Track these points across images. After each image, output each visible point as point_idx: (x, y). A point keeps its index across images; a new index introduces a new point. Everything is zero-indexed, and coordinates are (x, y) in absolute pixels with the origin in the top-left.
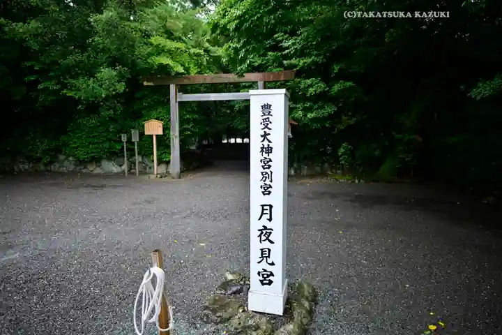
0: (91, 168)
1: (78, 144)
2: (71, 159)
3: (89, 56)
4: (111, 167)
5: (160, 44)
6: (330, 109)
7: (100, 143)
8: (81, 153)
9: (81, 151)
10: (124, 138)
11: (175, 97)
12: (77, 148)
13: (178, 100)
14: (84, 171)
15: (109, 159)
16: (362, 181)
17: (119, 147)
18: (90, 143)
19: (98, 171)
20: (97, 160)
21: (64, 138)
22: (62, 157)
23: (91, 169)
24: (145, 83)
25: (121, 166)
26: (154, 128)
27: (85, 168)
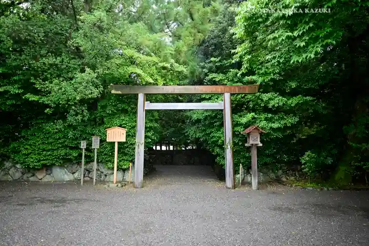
0: (40, 175)
1: (30, 151)
2: (18, 166)
3: (62, 61)
4: (62, 174)
5: (133, 56)
6: (291, 120)
7: (55, 150)
8: (32, 161)
9: (32, 158)
10: (83, 145)
11: (143, 105)
12: (28, 155)
13: (145, 109)
14: (32, 179)
15: (61, 166)
16: (330, 189)
17: (75, 154)
18: (44, 150)
19: (47, 179)
20: (48, 168)
21: (14, 145)
22: (8, 164)
23: (40, 177)
24: (113, 92)
25: (73, 173)
26: (116, 135)
27: (33, 175)
